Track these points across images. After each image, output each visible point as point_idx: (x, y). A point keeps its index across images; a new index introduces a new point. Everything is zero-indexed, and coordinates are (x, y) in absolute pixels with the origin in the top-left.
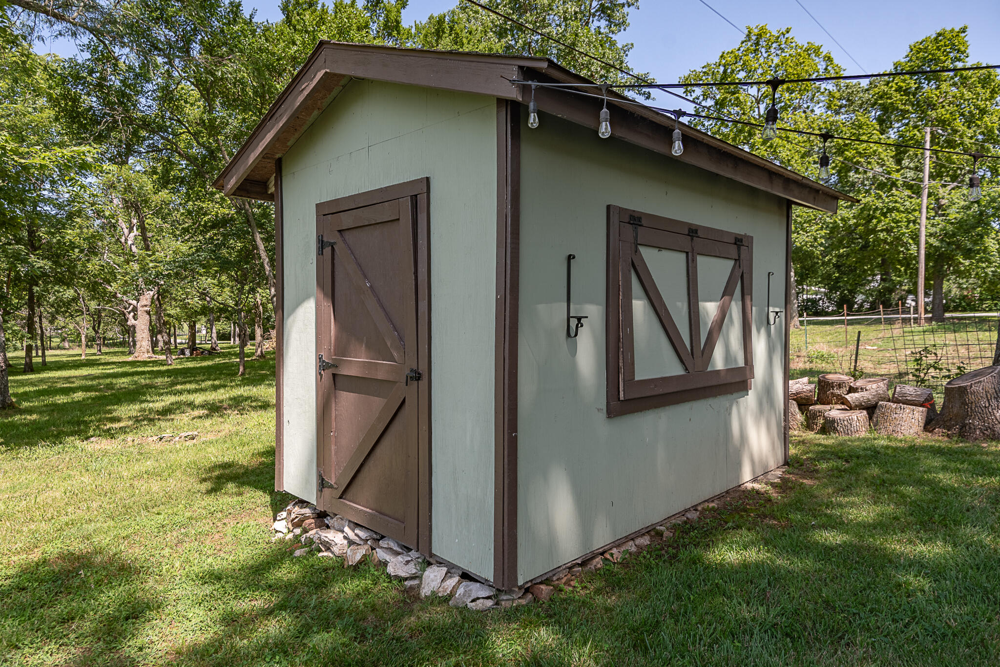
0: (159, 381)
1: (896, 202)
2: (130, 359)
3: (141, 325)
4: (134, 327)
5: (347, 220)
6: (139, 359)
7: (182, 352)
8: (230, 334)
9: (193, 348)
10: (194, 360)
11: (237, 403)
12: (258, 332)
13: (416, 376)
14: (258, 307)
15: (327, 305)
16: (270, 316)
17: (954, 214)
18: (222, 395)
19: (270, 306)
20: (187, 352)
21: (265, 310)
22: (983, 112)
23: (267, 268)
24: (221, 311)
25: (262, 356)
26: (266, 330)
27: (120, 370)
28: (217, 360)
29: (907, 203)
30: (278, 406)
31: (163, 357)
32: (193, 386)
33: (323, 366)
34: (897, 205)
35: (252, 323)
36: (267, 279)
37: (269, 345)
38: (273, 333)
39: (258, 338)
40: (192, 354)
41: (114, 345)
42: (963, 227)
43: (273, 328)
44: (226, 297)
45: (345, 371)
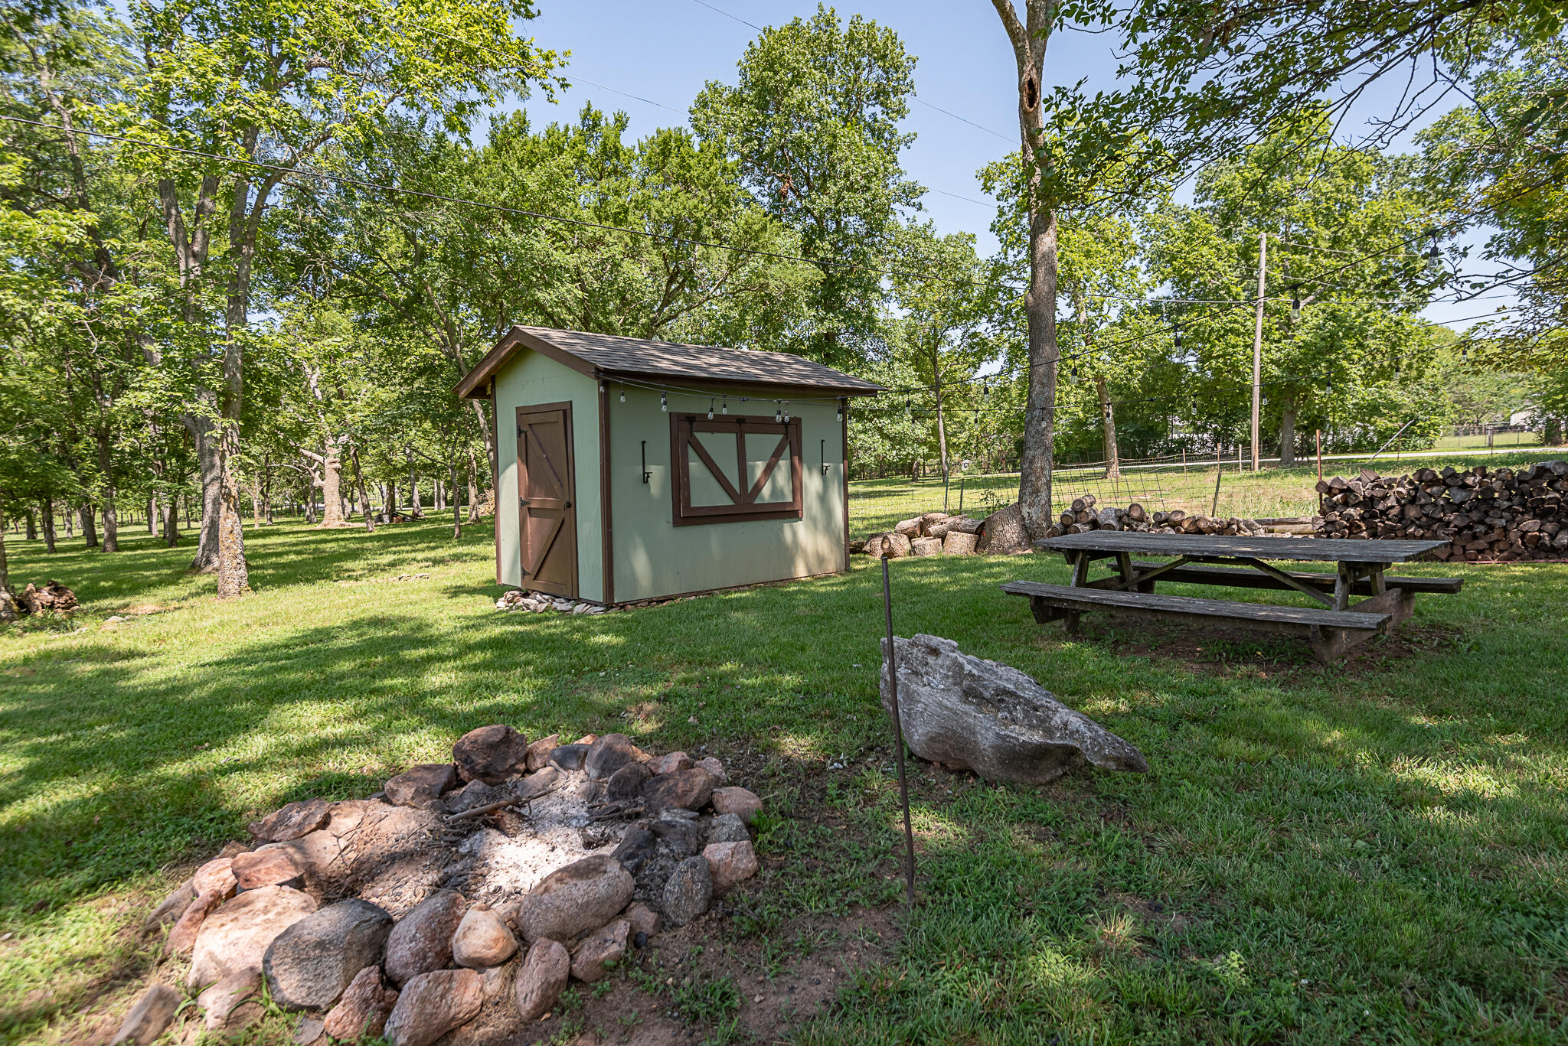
0: (369, 545)
1: (1236, 321)
2: (319, 527)
3: (330, 485)
4: (320, 490)
5: (533, 419)
6: (329, 527)
7: (380, 518)
8: (432, 498)
9: (393, 514)
10: (396, 526)
11: (457, 558)
12: (473, 491)
13: (569, 505)
14: (470, 462)
15: (524, 467)
16: (485, 473)
17: (1301, 336)
18: (439, 553)
19: (485, 461)
20: (386, 518)
21: (480, 465)
22: (1349, 206)
23: (482, 420)
24: (425, 467)
25: (478, 520)
26: (481, 490)
27: (311, 538)
28: (425, 526)
29: (1248, 323)
30: (498, 559)
31: (364, 525)
32: (408, 548)
33: (522, 503)
34: (1236, 326)
35: (464, 481)
36: (481, 431)
37: (484, 510)
38: (490, 494)
39: (473, 500)
40: (391, 520)
41: (280, 514)
42: (1314, 353)
43: (489, 488)
44: (434, 452)
45: (533, 506)
